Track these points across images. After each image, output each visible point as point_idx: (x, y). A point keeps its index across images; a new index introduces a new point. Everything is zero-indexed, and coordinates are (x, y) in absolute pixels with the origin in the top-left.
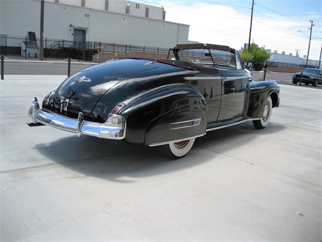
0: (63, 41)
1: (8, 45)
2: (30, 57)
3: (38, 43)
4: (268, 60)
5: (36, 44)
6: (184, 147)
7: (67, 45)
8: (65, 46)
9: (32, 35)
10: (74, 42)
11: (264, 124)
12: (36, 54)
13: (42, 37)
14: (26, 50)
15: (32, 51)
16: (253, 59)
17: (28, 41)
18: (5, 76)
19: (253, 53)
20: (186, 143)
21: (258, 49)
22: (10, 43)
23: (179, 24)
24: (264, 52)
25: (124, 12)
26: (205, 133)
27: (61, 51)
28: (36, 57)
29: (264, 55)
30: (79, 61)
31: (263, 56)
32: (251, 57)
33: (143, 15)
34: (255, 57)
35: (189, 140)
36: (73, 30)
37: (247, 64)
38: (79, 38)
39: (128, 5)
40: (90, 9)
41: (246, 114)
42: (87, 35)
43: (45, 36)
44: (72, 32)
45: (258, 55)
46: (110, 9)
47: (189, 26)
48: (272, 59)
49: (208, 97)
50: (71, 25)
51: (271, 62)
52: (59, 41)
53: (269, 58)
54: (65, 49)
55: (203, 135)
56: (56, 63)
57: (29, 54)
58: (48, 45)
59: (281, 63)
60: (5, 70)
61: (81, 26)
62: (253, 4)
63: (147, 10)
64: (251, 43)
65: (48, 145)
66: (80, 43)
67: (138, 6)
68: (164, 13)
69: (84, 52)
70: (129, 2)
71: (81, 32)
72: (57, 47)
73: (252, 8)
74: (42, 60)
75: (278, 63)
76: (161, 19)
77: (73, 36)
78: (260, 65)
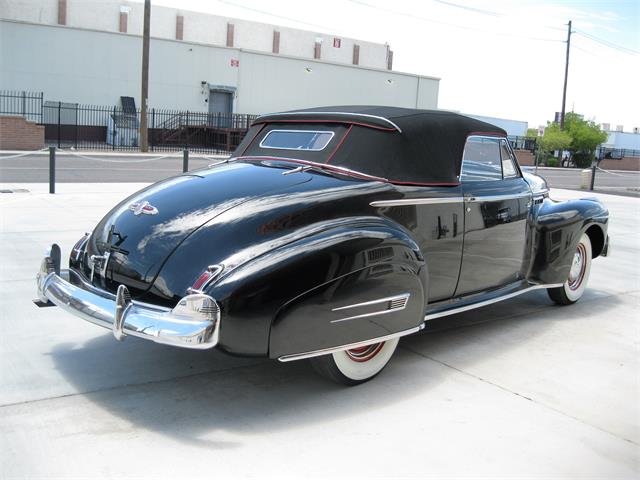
0: (188, 114)
1: (81, 122)
2: (123, 146)
3: (139, 117)
4: (604, 145)
5: (135, 120)
6: (370, 358)
7: (195, 122)
8: (190, 123)
9: (127, 103)
10: (210, 116)
11: (572, 294)
12: (135, 140)
13: (144, 106)
14: (115, 133)
15: (128, 134)
16: (572, 144)
17: (118, 114)
18: (57, 185)
19: (571, 133)
20: (376, 349)
21: (582, 123)
22: (84, 120)
23: (418, 77)
24: (595, 129)
25: (310, 55)
26: (423, 326)
27: (183, 134)
28: (135, 145)
29: (594, 136)
30: (218, 153)
31: (591, 137)
32: (566, 139)
33: (349, 61)
34: (575, 140)
35: (384, 343)
36: (208, 92)
37: (560, 154)
38: (220, 108)
39: (319, 40)
40: (241, 50)
41: (528, 275)
42: (235, 101)
43: (151, 104)
44: (207, 96)
45: (581, 135)
46: (282, 51)
47: (438, 80)
48: (610, 143)
49: (447, 234)
50: (203, 83)
51: (608, 149)
52: (181, 114)
53: (604, 141)
54: (191, 129)
55: (417, 329)
56: (170, 158)
57: (122, 139)
58: (158, 122)
59: (629, 151)
60: (57, 173)
61: (224, 85)
62: (570, 33)
63: (356, 50)
64: (566, 112)
65: (79, 346)
66: (219, 118)
67: (337, 42)
68: (390, 55)
69: (229, 134)
70: (319, 35)
71: (224, 96)
72: (175, 126)
73: (568, 42)
74: (144, 151)
75: (623, 151)
76: (384, 67)
77: (207, 104)
78: (587, 155)
